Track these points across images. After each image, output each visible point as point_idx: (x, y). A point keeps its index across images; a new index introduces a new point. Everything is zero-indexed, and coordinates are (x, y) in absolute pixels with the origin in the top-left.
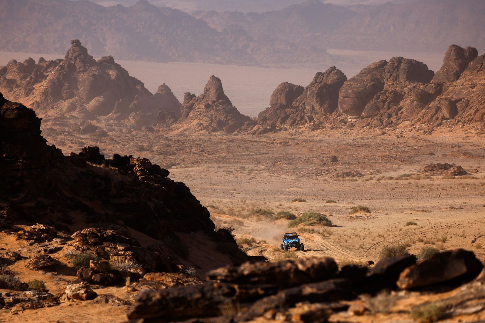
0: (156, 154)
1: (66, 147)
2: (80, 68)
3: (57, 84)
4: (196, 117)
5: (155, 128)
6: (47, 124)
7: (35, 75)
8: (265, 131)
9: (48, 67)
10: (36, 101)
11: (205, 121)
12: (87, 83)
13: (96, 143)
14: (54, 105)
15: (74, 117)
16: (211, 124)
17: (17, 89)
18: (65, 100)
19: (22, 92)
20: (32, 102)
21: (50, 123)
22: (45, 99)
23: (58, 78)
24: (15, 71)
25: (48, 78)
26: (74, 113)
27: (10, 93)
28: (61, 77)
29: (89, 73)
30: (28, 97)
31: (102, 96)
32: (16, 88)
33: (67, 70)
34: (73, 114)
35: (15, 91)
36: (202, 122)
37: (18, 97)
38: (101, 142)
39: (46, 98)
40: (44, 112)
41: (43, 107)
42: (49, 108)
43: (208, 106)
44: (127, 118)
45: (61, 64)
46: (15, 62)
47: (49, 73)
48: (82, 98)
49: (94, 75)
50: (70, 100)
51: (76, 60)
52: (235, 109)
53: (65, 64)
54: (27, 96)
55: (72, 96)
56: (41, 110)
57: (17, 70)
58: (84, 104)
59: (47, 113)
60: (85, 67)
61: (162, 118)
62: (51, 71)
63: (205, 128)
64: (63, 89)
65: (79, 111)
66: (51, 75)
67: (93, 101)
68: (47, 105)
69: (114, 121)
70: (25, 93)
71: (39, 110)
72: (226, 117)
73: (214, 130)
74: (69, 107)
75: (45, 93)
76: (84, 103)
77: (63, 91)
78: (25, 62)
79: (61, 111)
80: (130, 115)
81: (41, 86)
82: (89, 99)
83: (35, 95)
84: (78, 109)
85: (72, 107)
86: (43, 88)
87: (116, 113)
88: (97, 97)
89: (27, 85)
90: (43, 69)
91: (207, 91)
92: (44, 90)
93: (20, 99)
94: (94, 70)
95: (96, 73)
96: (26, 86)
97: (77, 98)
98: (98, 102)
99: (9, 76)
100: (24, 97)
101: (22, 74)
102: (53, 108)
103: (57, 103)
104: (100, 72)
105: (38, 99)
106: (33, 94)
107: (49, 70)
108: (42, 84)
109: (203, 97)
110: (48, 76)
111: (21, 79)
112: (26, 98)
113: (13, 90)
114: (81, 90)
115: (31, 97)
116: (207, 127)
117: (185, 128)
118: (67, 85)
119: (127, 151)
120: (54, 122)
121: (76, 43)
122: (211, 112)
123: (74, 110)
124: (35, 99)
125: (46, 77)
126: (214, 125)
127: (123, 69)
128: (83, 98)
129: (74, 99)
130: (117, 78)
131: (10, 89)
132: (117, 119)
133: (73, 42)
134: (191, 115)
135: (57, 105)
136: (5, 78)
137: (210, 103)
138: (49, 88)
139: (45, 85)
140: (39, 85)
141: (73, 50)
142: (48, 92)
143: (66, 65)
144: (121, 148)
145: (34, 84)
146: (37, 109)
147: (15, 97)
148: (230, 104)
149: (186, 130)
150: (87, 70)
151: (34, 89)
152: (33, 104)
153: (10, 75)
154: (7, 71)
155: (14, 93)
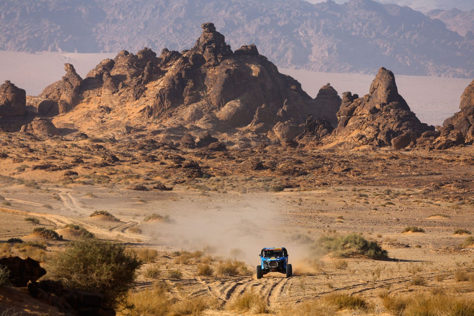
0: (278, 174)
1: (156, 163)
2: (210, 60)
3: (177, 82)
4: (358, 126)
5: (300, 142)
6: (158, 137)
7: (149, 71)
8: (448, 145)
9: (168, 60)
10: (149, 107)
11: (369, 132)
12: (219, 82)
13: (202, 159)
14: (173, 112)
15: (197, 128)
16: (376, 135)
17: (123, 90)
18: (187, 105)
19: (131, 94)
20: (142, 108)
21: (162, 136)
22: (160, 103)
23: (179, 75)
24: (124, 66)
25: (166, 74)
26: (199, 124)
27: (114, 95)
28: (183, 73)
29: (222, 68)
30: (138, 101)
31: (239, 100)
32: (122, 88)
33: (192, 63)
34: (197, 125)
35: (121, 93)
36: (364, 133)
37: (124, 101)
38: (208, 158)
39: (162, 102)
40: (158, 122)
41: (157, 114)
42: (165, 115)
43: (374, 111)
44: (271, 131)
45: (185, 55)
46: (126, 53)
47: (169, 68)
48: (211, 103)
49: (228, 71)
50: (195, 105)
51: (204, 49)
52: (413, 115)
53: (189, 56)
54: (136, 100)
55: (197, 99)
56: (155, 118)
57: (127, 64)
58: (214, 111)
59: (162, 123)
60: (216, 59)
61: (312, 129)
62: (171, 65)
63: (368, 142)
64: (185, 89)
65: (206, 120)
66: (172, 70)
67: (226, 106)
68: (163, 111)
69: (253, 134)
70: (133, 95)
71: (151, 118)
72: (399, 126)
73: (381, 144)
74: (192, 115)
75: (160, 96)
76: (213, 109)
77: (185, 92)
78: (139, 54)
79: (182, 119)
80: (275, 126)
81: (156, 86)
82: (221, 104)
83: (147, 98)
84: (204, 118)
85: (197, 115)
86: (158, 88)
87: (256, 123)
88: (232, 101)
89: (138, 84)
90: (162, 62)
91: (374, 89)
92: (160, 91)
93: (127, 103)
94: (229, 64)
95: (232, 68)
96: (135, 86)
97: (204, 102)
98: (232, 109)
99: (114, 72)
100: (133, 101)
101: (133, 70)
102: (171, 115)
103: (176, 109)
104: (237, 66)
105: (151, 104)
106: (145, 96)
107: (169, 64)
108: (158, 83)
109: (369, 98)
110: (167, 71)
111: (132, 77)
112: (135, 102)
113: (118, 91)
114: (210, 91)
115: (142, 100)
116: (372, 140)
117: (341, 141)
118: (190, 84)
119: (239, 169)
120: (167, 135)
121: (210, 27)
122: (379, 119)
123: (199, 119)
124: (147, 104)
125: (163, 73)
126: (381, 137)
127: (270, 63)
128: (213, 102)
129: (199, 103)
130: (261, 74)
131: (114, 90)
132: (257, 131)
133: (205, 26)
134: (350, 123)
135: (177, 112)
136: (109, 74)
137: (378, 106)
138: (167, 88)
139: (161, 84)
140: (153, 83)
141: (204, 37)
142: (164, 94)
143: (191, 57)
144: (234, 165)
145: (146, 82)
146: (149, 117)
147: (120, 101)
148: (407, 108)
149: (340, 145)
150: (218, 64)
151: (146, 89)
152: (144, 110)
153: (117, 71)
154: (113, 66)
155: (119, 95)
